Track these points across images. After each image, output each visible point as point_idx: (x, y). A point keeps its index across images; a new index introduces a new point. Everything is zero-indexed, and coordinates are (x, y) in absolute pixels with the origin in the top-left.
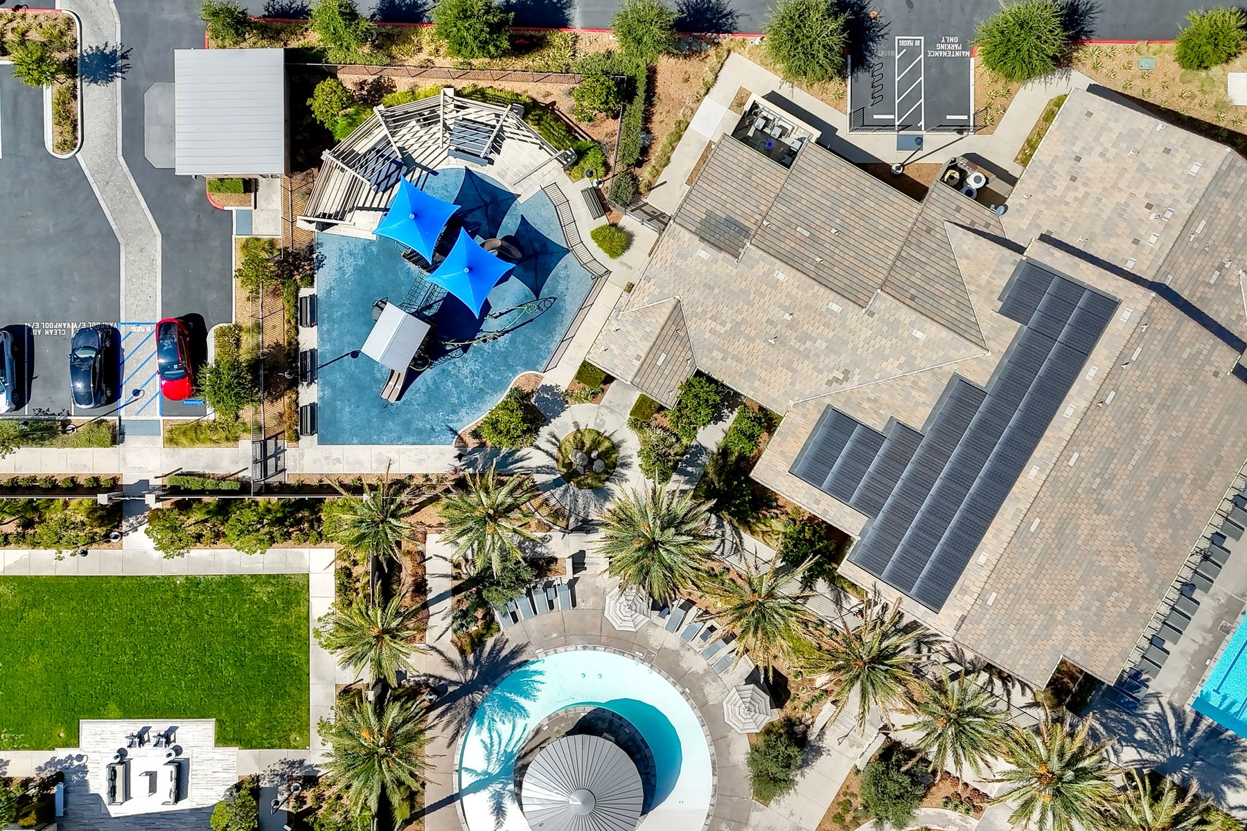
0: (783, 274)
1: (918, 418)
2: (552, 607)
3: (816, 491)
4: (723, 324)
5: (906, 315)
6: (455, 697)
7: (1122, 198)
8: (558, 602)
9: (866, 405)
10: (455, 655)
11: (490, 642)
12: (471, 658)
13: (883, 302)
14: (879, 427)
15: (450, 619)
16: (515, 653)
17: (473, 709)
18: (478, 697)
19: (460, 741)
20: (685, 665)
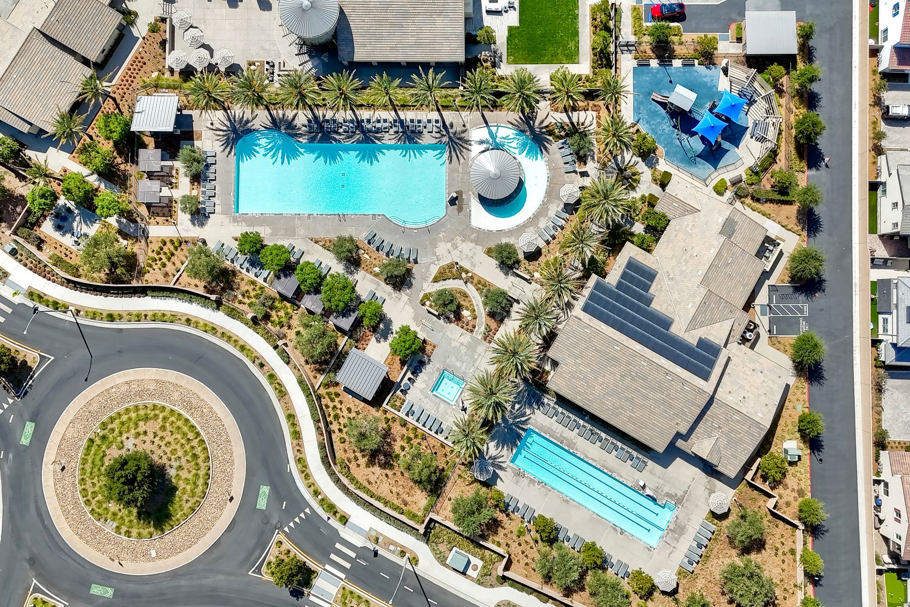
0: (713, 252)
1: (656, 306)
2: (565, 163)
3: (623, 267)
4: (691, 229)
5: (698, 300)
6: (528, 124)
7: (747, 388)
8: (568, 165)
9: (659, 286)
10: (545, 124)
11: (550, 138)
12: (544, 130)
13: (703, 291)
14: (652, 291)
15: (560, 121)
16: (546, 148)
17: (523, 131)
18: (528, 133)
19: (510, 126)
20: (542, 219)
